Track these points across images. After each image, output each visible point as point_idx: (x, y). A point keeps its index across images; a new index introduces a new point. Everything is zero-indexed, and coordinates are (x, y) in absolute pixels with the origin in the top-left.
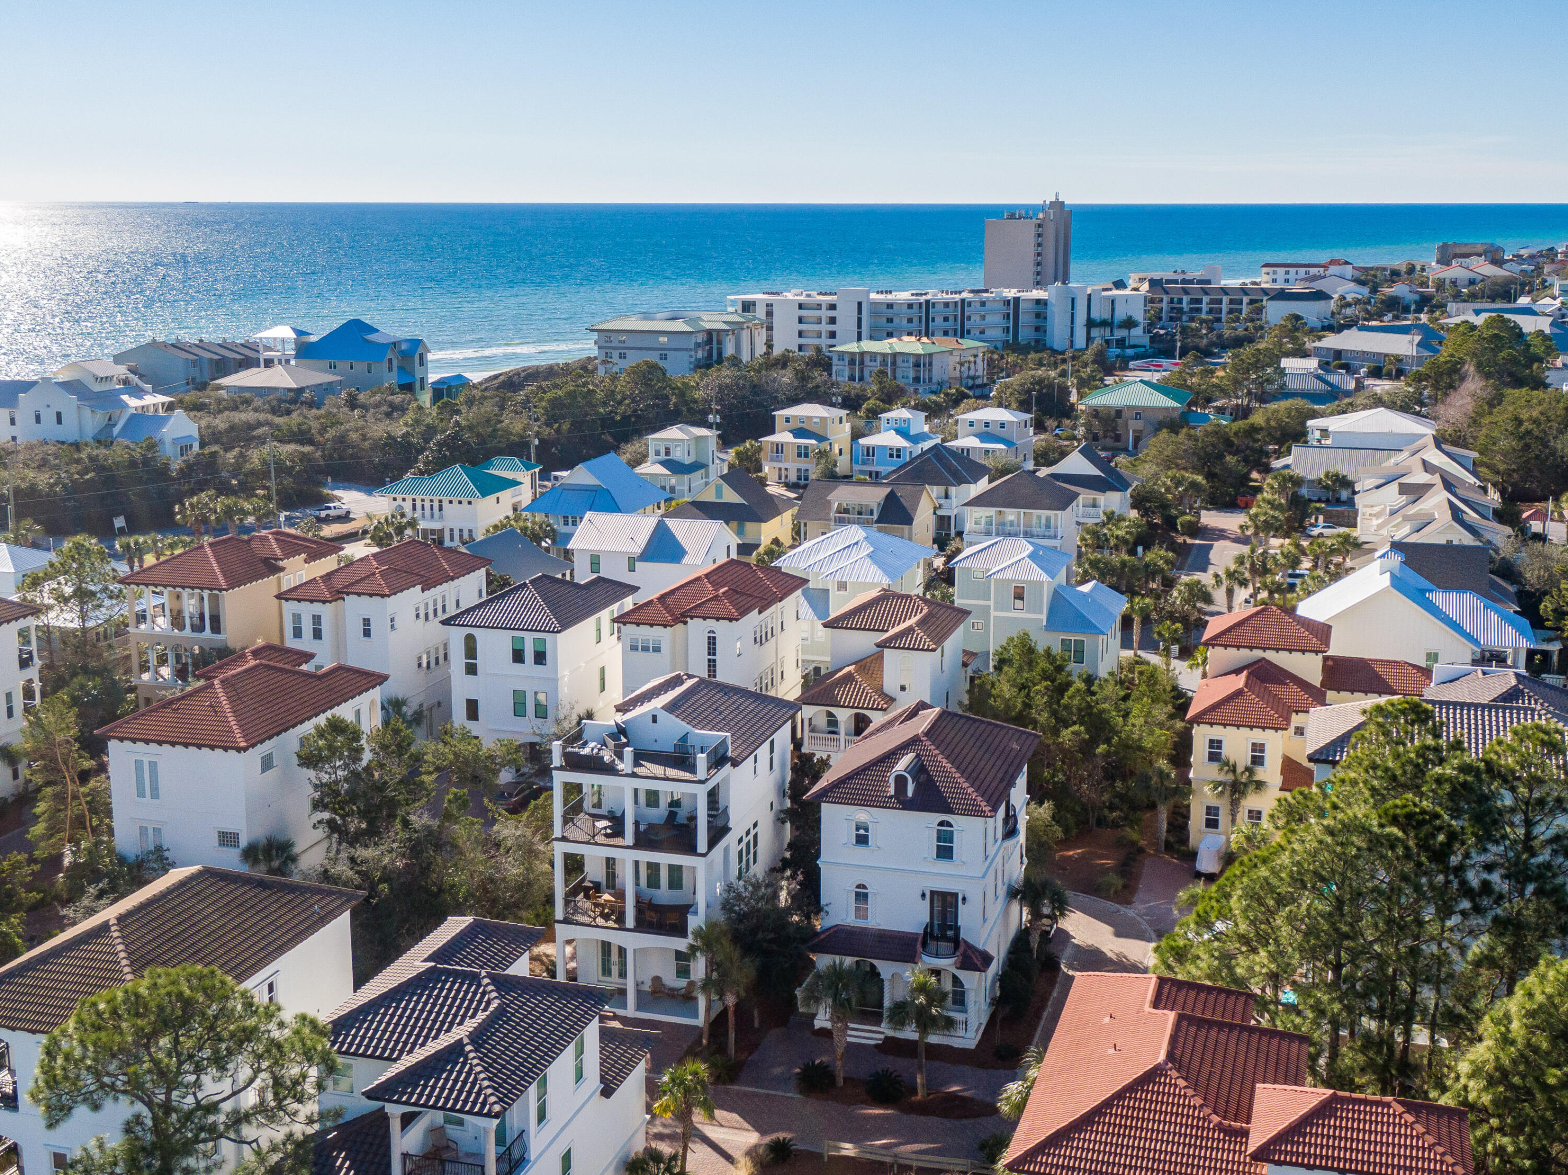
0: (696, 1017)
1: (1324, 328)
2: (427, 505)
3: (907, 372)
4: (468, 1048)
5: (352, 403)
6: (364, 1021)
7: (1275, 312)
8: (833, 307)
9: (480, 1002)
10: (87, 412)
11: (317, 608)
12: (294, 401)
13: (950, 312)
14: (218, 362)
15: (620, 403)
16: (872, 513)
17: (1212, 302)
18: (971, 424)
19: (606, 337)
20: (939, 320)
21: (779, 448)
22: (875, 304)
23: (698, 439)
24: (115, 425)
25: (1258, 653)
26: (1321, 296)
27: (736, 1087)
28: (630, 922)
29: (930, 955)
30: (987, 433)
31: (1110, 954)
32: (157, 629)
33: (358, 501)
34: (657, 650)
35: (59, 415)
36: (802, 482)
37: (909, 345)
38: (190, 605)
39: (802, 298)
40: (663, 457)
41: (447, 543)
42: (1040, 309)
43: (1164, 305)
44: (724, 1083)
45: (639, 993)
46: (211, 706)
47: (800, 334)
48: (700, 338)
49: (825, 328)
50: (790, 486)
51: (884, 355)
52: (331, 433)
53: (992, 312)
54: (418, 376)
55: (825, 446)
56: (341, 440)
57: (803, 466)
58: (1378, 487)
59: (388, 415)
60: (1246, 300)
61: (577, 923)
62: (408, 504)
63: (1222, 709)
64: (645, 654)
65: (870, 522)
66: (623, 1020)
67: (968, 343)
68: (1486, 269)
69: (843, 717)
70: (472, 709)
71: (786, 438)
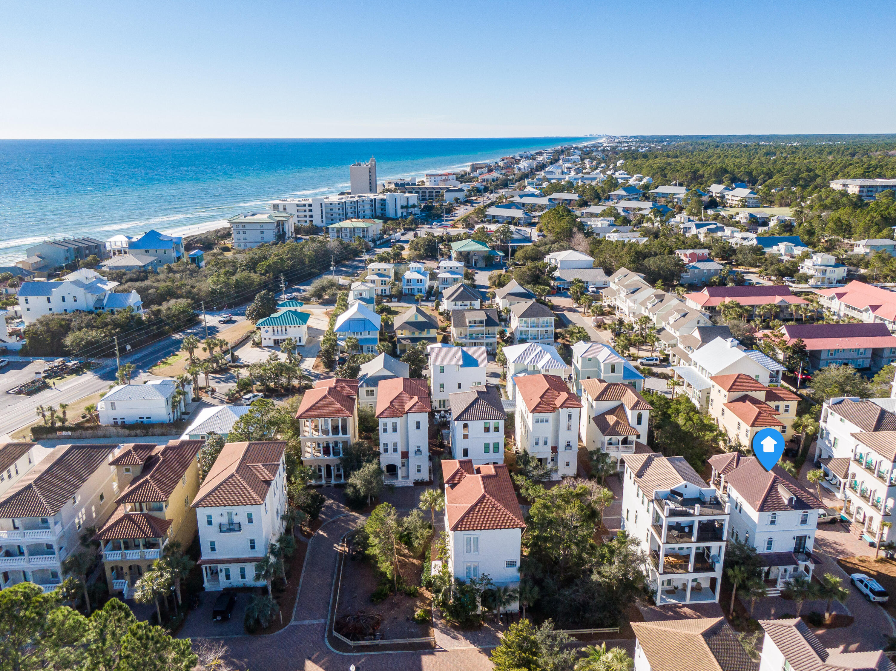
7: (448, 196)
8: (310, 205)
10: (87, 295)
12: (146, 272)
16: (482, 322)
19: (237, 225)
20: (349, 208)
21: (373, 282)
22: (327, 204)
24: (104, 299)
25: (745, 393)
26: (458, 190)
28: (691, 569)
32: (314, 436)
35: (75, 297)
39: (297, 202)
40: (359, 297)
42: (383, 202)
46: (493, 507)
51: (349, 229)
53: (367, 204)
54: (182, 252)
60: (434, 192)
61: (668, 573)
62: (271, 329)
63: (759, 420)
64: (542, 424)
65: (483, 326)
66: (688, 606)
67: (376, 221)
68: (495, 174)
69: (620, 439)
70: (465, 452)
71: (375, 278)
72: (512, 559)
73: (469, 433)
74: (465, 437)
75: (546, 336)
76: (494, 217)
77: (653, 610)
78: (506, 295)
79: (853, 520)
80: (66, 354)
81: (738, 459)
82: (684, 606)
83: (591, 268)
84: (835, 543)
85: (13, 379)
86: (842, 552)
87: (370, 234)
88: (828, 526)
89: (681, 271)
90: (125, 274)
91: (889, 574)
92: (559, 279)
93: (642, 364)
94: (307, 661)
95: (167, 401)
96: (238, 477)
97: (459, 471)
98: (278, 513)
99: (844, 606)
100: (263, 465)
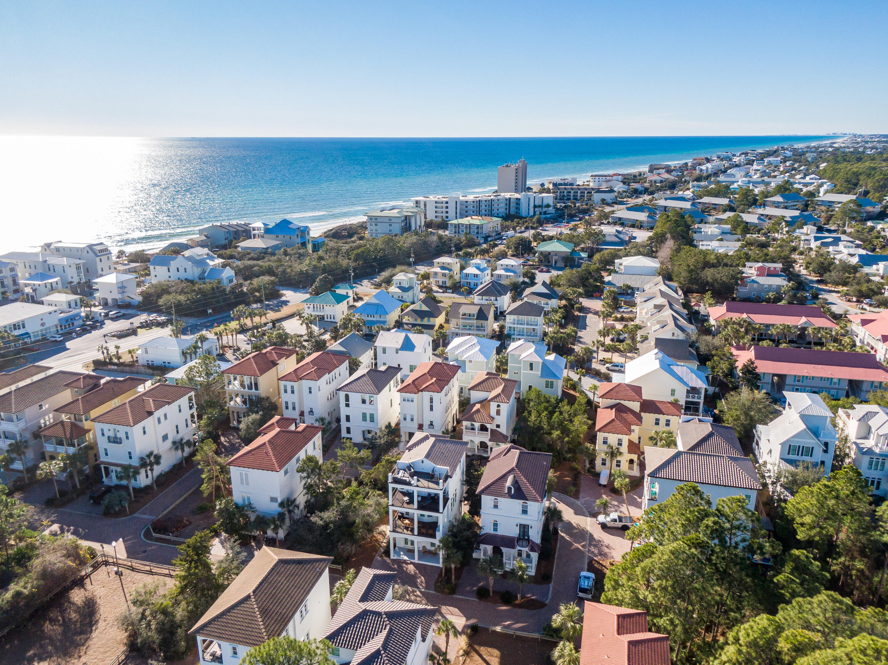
0: (439, 564)
1: (613, 203)
2: (318, 306)
3: (474, 230)
4: (382, 652)
5: (286, 254)
6: (343, 633)
7: (597, 197)
8: (447, 203)
9: (383, 625)
10: (195, 268)
11: (292, 383)
12: (265, 253)
13: (487, 203)
14: (236, 232)
16: (474, 316)
17: (575, 193)
18: (502, 265)
19: (370, 218)
20: (483, 206)
21: (436, 274)
22: (461, 201)
23: (410, 278)
24: (205, 272)
25: (618, 401)
26: (612, 191)
27: (455, 596)
28: (416, 532)
29: (519, 546)
30: (507, 269)
31: (574, 524)
32: (236, 388)
33: (291, 296)
34: (412, 401)
35: (185, 269)
36: (444, 285)
37: (476, 220)
38: (247, 380)
39: (436, 199)
40: (398, 285)
41: (326, 319)
42: (518, 201)
43: (558, 194)
44: (451, 594)
45: (419, 551)
46: (265, 453)
47: (436, 212)
48: (403, 218)
49: (444, 210)
50: (440, 287)
51: (466, 225)
52: (280, 269)
53: (501, 203)
54: (307, 239)
55: (451, 273)
56: (284, 272)
57: (444, 280)
58: (645, 301)
59: (299, 258)
60: (586, 192)
61: (398, 532)
62: (312, 306)
63: (609, 427)
64: (408, 402)
65: (473, 319)
66: (414, 564)
67: (495, 219)
68: (666, 176)
69: (477, 425)
70: (348, 418)
71: (438, 270)
72: (274, 495)
73: (350, 403)
74: (347, 405)
75: (533, 334)
76: (620, 219)
80: (158, 311)
81: (509, 450)
82: (411, 563)
83: (654, 275)
84: (607, 546)
85: (118, 326)
86: (604, 555)
87: (485, 231)
88: (614, 531)
89: (737, 284)
90: (249, 254)
92: (609, 283)
93: (608, 369)
94: (121, 540)
95: (183, 352)
96: (127, 405)
97: (273, 424)
98: (165, 438)
99: (550, 594)
100: (153, 400)
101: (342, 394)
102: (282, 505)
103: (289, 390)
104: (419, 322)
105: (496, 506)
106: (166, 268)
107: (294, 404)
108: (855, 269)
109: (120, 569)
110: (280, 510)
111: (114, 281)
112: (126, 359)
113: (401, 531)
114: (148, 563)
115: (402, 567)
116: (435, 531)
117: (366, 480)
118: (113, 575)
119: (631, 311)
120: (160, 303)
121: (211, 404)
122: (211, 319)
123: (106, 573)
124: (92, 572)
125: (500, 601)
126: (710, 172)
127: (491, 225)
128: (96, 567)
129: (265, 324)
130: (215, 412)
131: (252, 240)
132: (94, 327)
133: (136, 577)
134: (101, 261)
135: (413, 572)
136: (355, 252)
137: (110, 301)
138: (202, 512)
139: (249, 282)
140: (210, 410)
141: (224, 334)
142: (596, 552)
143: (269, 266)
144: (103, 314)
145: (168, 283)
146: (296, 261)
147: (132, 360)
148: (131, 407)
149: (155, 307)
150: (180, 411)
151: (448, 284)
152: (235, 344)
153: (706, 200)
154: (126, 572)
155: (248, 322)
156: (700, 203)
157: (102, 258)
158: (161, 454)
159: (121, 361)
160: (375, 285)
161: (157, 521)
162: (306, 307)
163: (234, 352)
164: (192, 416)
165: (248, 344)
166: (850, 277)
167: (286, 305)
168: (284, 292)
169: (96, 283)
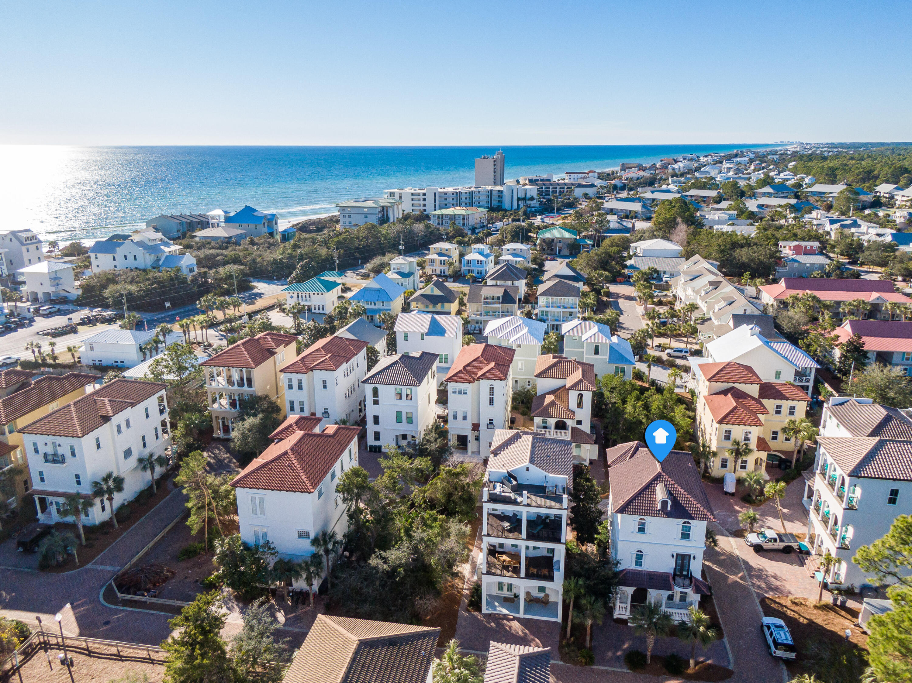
0: (556, 617)
2: (304, 295)
3: (459, 222)
5: (252, 243)
7: (578, 192)
8: (424, 194)
10: (147, 255)
11: (300, 376)
12: (228, 243)
13: (468, 195)
14: (189, 223)
15: (361, 240)
16: (498, 299)
17: (553, 188)
18: (508, 250)
19: (343, 209)
20: (464, 199)
21: (433, 261)
22: (440, 193)
24: (160, 260)
25: (731, 385)
26: (593, 186)
27: (596, 667)
28: (523, 574)
29: (678, 585)
30: (515, 254)
32: (220, 385)
33: (265, 288)
34: (465, 393)
35: (135, 256)
36: (443, 274)
37: (460, 211)
38: (236, 374)
39: (412, 191)
40: (396, 270)
42: (500, 194)
44: (589, 665)
46: (289, 466)
47: (412, 205)
48: (380, 209)
49: (422, 203)
51: (451, 215)
52: (249, 259)
53: (483, 195)
54: (275, 229)
55: (451, 260)
56: (254, 261)
57: (443, 268)
58: (691, 280)
59: (269, 248)
60: (566, 187)
61: (494, 574)
62: (295, 295)
63: (731, 416)
64: (460, 395)
65: (499, 303)
66: (519, 620)
67: (481, 209)
68: (642, 173)
69: (552, 422)
70: (376, 420)
71: (435, 257)
72: (304, 529)
73: (380, 399)
74: (376, 402)
75: (570, 319)
76: (612, 210)
77: (475, 618)
78: (552, 277)
79: (813, 552)
81: (636, 450)
82: (515, 619)
84: (775, 577)
85: (53, 323)
86: (777, 589)
87: (472, 222)
89: (777, 264)
90: (209, 243)
91: (825, 626)
92: (632, 267)
93: (669, 355)
94: (68, 606)
95: (140, 348)
96: (72, 408)
97: (291, 426)
98: (128, 453)
99: (730, 655)
100: (110, 401)
101: (369, 389)
102: (315, 542)
103: (295, 385)
104: (431, 308)
105: (641, 530)
106: (110, 256)
107: (302, 403)
108: (891, 248)
109: (70, 655)
110: (313, 549)
111: (46, 270)
112: (66, 359)
113: (499, 572)
114: (114, 642)
115: (503, 625)
116: (551, 571)
117: (419, 500)
118: (57, 666)
119: (666, 295)
120: (106, 295)
121: (187, 408)
122: (170, 313)
123: (46, 663)
124: (23, 662)
125: (664, 670)
126: (682, 171)
127: (477, 216)
128: (28, 654)
129: (240, 317)
130: (195, 417)
131: (211, 229)
132: (20, 325)
133: (95, 667)
134: (28, 251)
135: (520, 633)
136: (335, 239)
137: (40, 296)
138: (189, 558)
139: (214, 270)
140: (186, 415)
141: (191, 327)
142: (763, 586)
143: (235, 255)
144: (32, 310)
145: (114, 272)
146: (265, 251)
147: (73, 361)
148: (77, 410)
149: (99, 301)
150: (147, 416)
151: (447, 273)
152: (205, 340)
153: (693, 192)
154: (79, 659)
155: (219, 315)
156: (687, 196)
157: (29, 247)
158: (122, 475)
159: (57, 361)
160: (361, 276)
161: (124, 574)
162: (288, 296)
163: (205, 349)
164: (164, 424)
165: (221, 340)
166: (890, 256)
167: (261, 297)
168: (255, 284)
169: (22, 274)
